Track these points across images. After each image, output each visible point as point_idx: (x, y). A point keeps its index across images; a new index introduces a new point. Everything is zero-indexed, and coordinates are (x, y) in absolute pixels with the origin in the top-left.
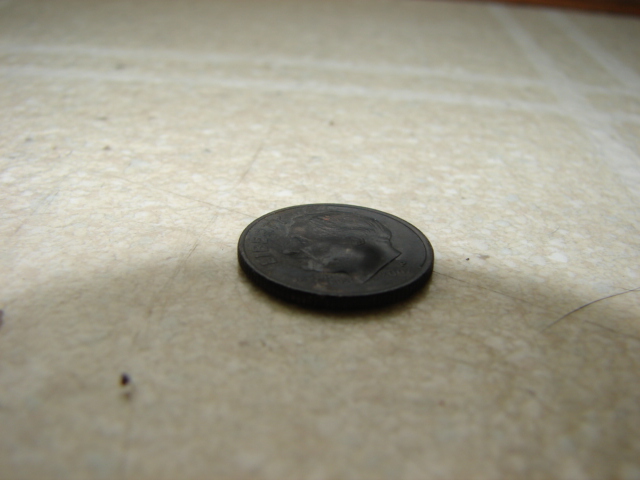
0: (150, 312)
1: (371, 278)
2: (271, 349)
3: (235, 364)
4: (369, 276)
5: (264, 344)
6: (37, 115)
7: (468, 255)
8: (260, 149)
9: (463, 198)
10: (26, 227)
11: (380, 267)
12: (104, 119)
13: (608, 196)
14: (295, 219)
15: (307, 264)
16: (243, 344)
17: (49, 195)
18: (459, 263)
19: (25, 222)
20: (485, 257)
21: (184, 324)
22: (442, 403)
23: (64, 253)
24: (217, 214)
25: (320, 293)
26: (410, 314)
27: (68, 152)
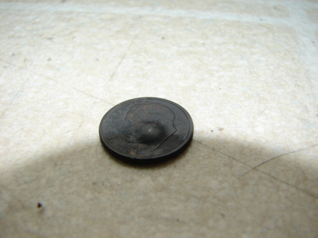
0: (56, 165)
1: (159, 147)
2: (106, 187)
3: (89, 195)
4: (158, 145)
5: (103, 184)
6: (20, 37)
7: (213, 128)
8: (123, 58)
9: (220, 89)
10: (7, 113)
11: (164, 140)
12: (50, 39)
13: (298, 86)
14: (130, 108)
15: (129, 138)
16: (94, 184)
17: (19, 92)
18: (207, 133)
19: (7, 110)
20: (221, 129)
21: (70, 172)
22: (178, 220)
23: (22, 129)
24: (95, 103)
25: (131, 157)
26: (175, 166)
27: (31, 63)
